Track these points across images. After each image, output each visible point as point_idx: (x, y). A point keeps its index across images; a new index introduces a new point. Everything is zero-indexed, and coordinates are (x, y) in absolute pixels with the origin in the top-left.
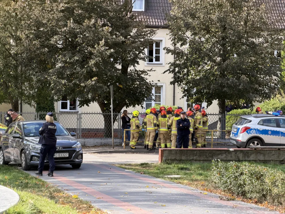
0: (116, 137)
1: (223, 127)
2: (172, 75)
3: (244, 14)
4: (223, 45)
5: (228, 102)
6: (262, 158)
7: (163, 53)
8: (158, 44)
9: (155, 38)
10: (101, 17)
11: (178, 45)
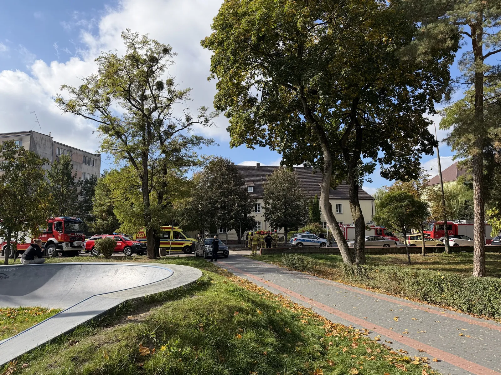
0: (242, 244)
1: (286, 239)
2: (265, 218)
4: (285, 205)
5: (288, 228)
7: (261, 209)
8: (259, 205)
9: (257, 203)
10: (235, 195)
11: (267, 205)
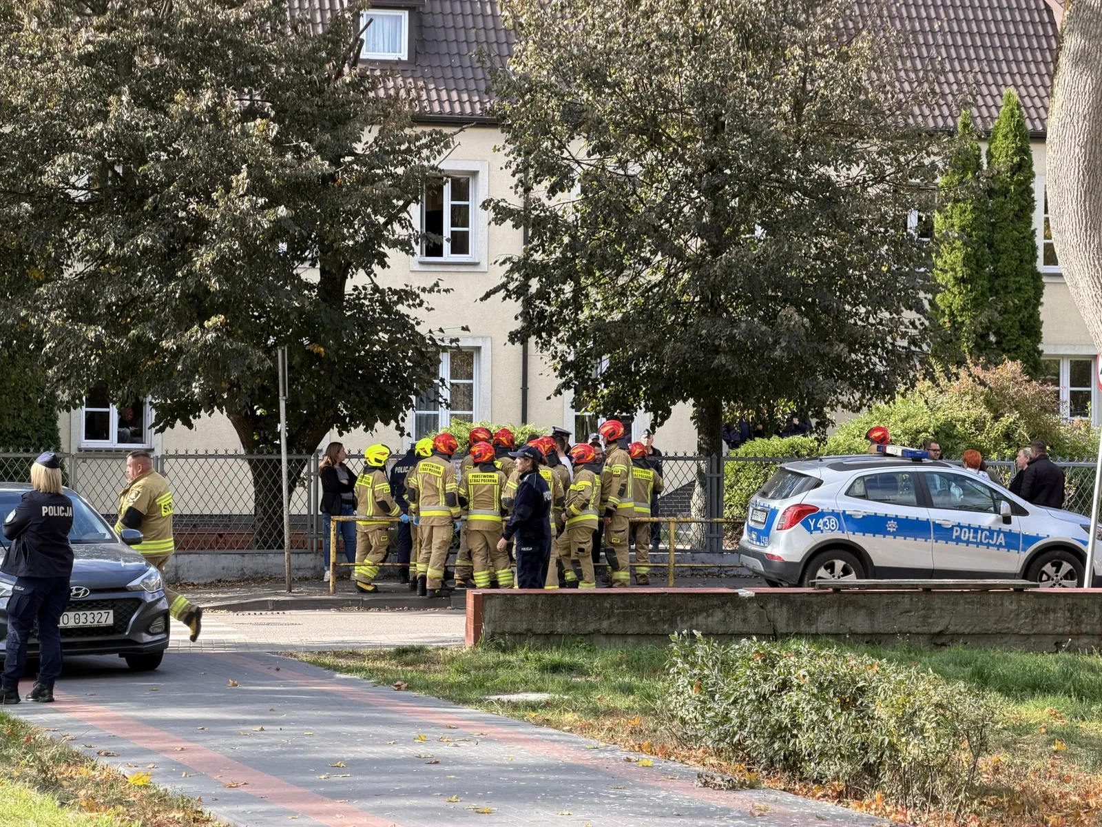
0: (299, 546)
1: (713, 505)
2: (515, 306)
3: (790, 74)
4: (713, 192)
5: (731, 412)
6: (861, 623)
7: (479, 219)
8: (461, 188)
9: (451, 162)
10: (241, 82)
11: (540, 191)
